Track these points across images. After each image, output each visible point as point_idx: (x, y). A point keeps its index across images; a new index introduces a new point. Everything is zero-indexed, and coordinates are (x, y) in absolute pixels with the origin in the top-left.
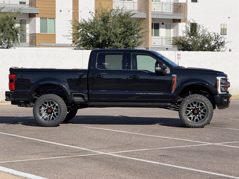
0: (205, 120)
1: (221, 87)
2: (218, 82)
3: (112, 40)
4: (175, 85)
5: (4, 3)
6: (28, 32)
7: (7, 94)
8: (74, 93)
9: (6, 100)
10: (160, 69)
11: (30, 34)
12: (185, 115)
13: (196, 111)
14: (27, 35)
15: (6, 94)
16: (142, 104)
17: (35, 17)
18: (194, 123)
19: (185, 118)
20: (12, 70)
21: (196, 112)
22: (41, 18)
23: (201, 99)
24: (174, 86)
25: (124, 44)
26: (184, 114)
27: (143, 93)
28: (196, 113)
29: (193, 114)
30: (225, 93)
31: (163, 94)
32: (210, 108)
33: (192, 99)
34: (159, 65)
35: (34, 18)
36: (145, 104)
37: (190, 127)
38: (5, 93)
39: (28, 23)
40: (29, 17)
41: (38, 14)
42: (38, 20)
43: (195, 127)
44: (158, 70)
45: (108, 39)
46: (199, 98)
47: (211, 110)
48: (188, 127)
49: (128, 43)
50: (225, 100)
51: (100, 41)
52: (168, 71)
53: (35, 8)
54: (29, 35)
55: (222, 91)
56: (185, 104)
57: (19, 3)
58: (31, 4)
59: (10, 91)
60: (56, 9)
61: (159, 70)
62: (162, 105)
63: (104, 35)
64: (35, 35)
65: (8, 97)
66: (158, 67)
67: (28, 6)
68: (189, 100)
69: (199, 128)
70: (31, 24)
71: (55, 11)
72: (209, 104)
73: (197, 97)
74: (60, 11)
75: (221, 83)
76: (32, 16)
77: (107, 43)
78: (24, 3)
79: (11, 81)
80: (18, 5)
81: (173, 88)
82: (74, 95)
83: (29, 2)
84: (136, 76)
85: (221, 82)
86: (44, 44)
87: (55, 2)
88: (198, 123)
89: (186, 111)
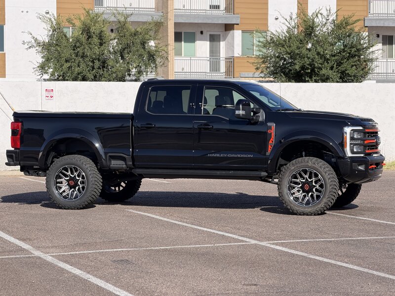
0: (321, 203)
1: (351, 144)
2: (346, 137)
3: (316, 65)
4: (272, 141)
5: (184, 7)
6: (223, 54)
7: (9, 154)
8: (110, 154)
9: (7, 164)
10: (244, 113)
11: (226, 59)
12: (287, 193)
13: (306, 185)
14: (221, 59)
15: (7, 155)
16: (218, 173)
17: (234, 30)
18: (303, 207)
19: (288, 198)
20: (16, 116)
21: (307, 187)
22: (243, 32)
23: (314, 165)
24: (270, 142)
25: (340, 71)
26: (285, 190)
27: (220, 155)
28: (307, 189)
29: (303, 192)
30: (362, 155)
31: (252, 156)
32: (330, 181)
33: (299, 165)
34: (241, 106)
35: (231, 32)
36: (224, 173)
37: (296, 214)
38: (6, 152)
39: (224, 40)
40: (226, 30)
41: (238, 24)
42: (237, 34)
43: (304, 214)
44: (239, 114)
45: (310, 65)
46: (310, 164)
47: (330, 186)
48: (293, 213)
49: (346, 70)
50: (360, 168)
51: (297, 67)
52: (262, 116)
53: (233, 15)
54: (224, 59)
55: (353, 152)
56: (287, 174)
57: (208, 8)
58: (228, 9)
59: (13, 149)
60: (269, 16)
61: (241, 115)
62: (251, 175)
63: (304, 58)
64: (232, 60)
65: (11, 160)
66: (240, 110)
67: (224, 12)
68: (293, 168)
69: (311, 215)
70: (228, 42)
71: (268, 19)
72: (327, 174)
73: (308, 162)
74: (276, 19)
75: (352, 138)
76: (229, 27)
77: (309, 71)
78: (217, 7)
79: (14, 133)
80: (208, 11)
81: (270, 147)
82: (110, 156)
83: (226, 5)
84: (209, 125)
85: (352, 136)
86: (248, 74)
87: (267, 3)
88: (309, 208)
89: (290, 186)
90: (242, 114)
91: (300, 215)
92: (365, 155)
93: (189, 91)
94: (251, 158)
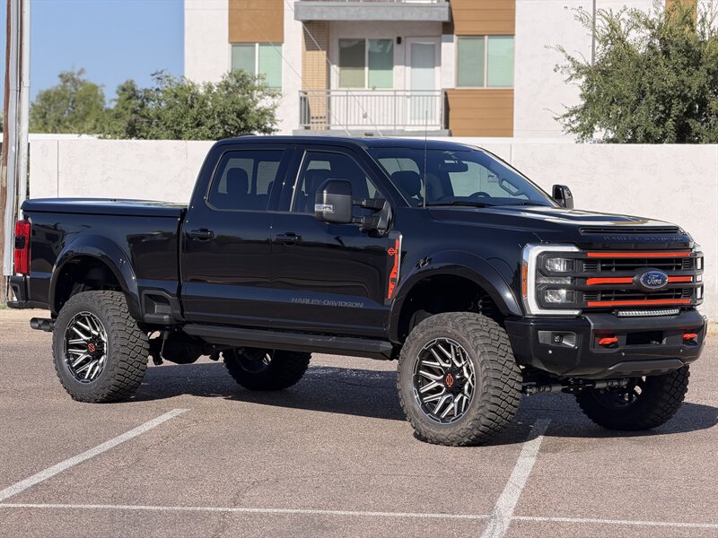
0: (466, 418)
1: (538, 285)
2: (526, 268)
4: (396, 274)
7: (13, 285)
12: (412, 394)
13: (449, 377)
16: (311, 340)
18: (437, 426)
19: (411, 404)
21: (450, 381)
23: (456, 332)
24: (392, 275)
26: (409, 386)
27: (311, 301)
28: (449, 384)
29: (447, 391)
30: (577, 312)
32: (484, 368)
33: (431, 330)
34: (325, 196)
36: (319, 340)
43: (439, 442)
44: (321, 213)
61: (324, 214)
62: (363, 349)
66: (321, 202)
68: (422, 335)
73: (446, 323)
75: (541, 273)
81: (391, 285)
82: (146, 295)
84: (294, 235)
85: (541, 266)
88: (446, 427)
89: (418, 376)
90: (328, 213)
91: (432, 443)
92: (583, 313)
93: (276, 165)
94: (359, 309)
